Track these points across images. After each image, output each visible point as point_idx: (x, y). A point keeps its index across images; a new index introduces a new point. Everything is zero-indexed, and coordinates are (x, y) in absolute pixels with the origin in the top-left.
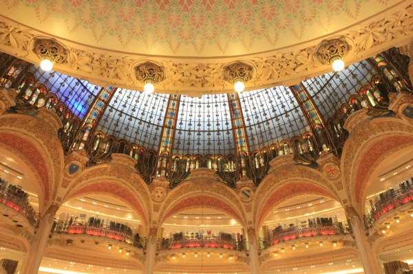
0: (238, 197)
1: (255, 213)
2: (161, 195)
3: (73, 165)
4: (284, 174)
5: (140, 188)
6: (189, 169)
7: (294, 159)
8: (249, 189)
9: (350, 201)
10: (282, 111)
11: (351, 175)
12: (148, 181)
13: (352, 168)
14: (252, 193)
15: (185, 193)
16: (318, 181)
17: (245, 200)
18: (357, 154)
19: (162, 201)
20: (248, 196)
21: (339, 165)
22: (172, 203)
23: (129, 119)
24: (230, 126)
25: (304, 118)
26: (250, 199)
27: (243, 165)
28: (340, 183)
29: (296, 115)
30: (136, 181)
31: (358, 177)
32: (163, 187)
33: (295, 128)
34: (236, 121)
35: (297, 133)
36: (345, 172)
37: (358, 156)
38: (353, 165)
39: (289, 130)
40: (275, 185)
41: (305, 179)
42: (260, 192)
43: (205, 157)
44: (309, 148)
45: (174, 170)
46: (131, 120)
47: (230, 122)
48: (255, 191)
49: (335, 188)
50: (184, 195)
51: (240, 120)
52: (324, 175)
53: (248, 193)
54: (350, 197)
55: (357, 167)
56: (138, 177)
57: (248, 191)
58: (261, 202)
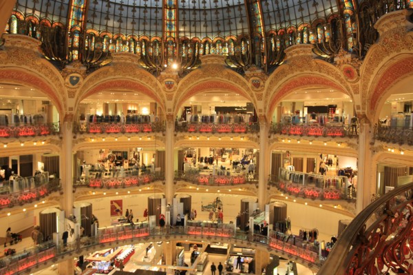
3: (72, 77)
6: (198, 54)
23: (119, 9)
45: (184, 55)
46: (122, 10)
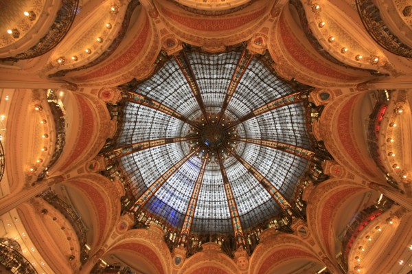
0: (299, 237)
1: (319, 243)
2: (244, 264)
3: (177, 258)
4: (315, 199)
5: (228, 264)
7: (314, 185)
8: (302, 226)
9: (367, 180)
10: (289, 166)
11: (350, 163)
12: (232, 257)
13: (345, 158)
14: (305, 227)
15: (261, 255)
16: (337, 186)
17: (305, 237)
18: (338, 147)
19: (248, 268)
20: (305, 233)
21: (337, 163)
22: (256, 267)
24: (270, 196)
25: (303, 160)
26: (308, 234)
27: (291, 214)
28: (349, 174)
29: (297, 162)
30: (223, 259)
31: (355, 160)
32: (243, 256)
33: (302, 169)
34: (271, 191)
35: (306, 170)
36: (345, 164)
37: (340, 147)
38: (343, 155)
39: (300, 172)
40: (317, 211)
41: (329, 191)
42: (311, 224)
43: (264, 223)
44: (318, 173)
47: (268, 194)
48: (307, 226)
49: (350, 180)
50: (262, 257)
51: (273, 188)
52: (336, 179)
53: (303, 230)
54: (363, 177)
55: (348, 155)
56: (224, 255)
57: (303, 228)
58: (318, 232)
